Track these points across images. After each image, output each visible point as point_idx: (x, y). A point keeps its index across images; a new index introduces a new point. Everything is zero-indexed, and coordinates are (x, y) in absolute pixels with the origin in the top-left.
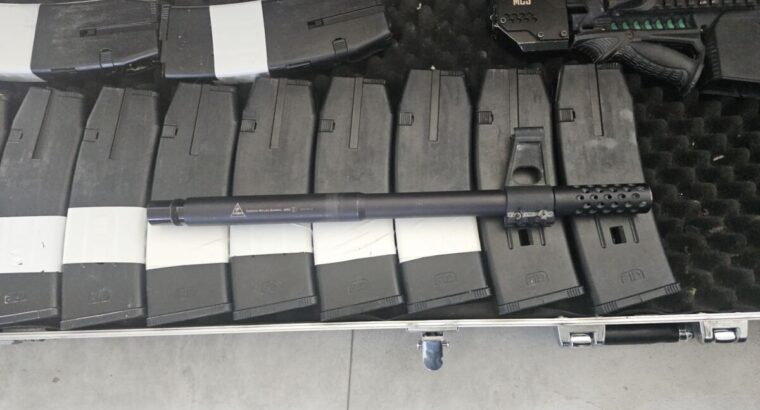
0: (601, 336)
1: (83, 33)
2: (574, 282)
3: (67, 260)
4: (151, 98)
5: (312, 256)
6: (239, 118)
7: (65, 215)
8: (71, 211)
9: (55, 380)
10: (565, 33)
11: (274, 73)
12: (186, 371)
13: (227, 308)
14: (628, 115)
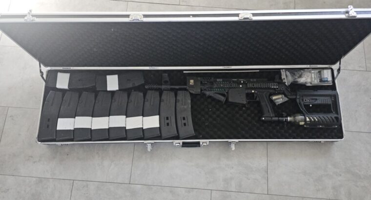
0: (181, 144)
1: (79, 80)
2: (176, 133)
3: (75, 127)
4: (93, 95)
5: (125, 127)
6: (112, 99)
7: (75, 118)
8: (76, 117)
9: (68, 155)
10: (200, 91)
11: (120, 90)
12: (97, 153)
13: (108, 137)
14: (190, 101)
